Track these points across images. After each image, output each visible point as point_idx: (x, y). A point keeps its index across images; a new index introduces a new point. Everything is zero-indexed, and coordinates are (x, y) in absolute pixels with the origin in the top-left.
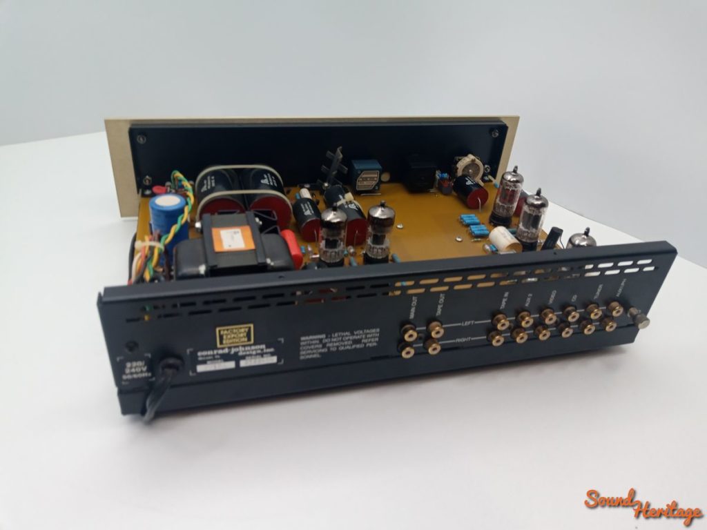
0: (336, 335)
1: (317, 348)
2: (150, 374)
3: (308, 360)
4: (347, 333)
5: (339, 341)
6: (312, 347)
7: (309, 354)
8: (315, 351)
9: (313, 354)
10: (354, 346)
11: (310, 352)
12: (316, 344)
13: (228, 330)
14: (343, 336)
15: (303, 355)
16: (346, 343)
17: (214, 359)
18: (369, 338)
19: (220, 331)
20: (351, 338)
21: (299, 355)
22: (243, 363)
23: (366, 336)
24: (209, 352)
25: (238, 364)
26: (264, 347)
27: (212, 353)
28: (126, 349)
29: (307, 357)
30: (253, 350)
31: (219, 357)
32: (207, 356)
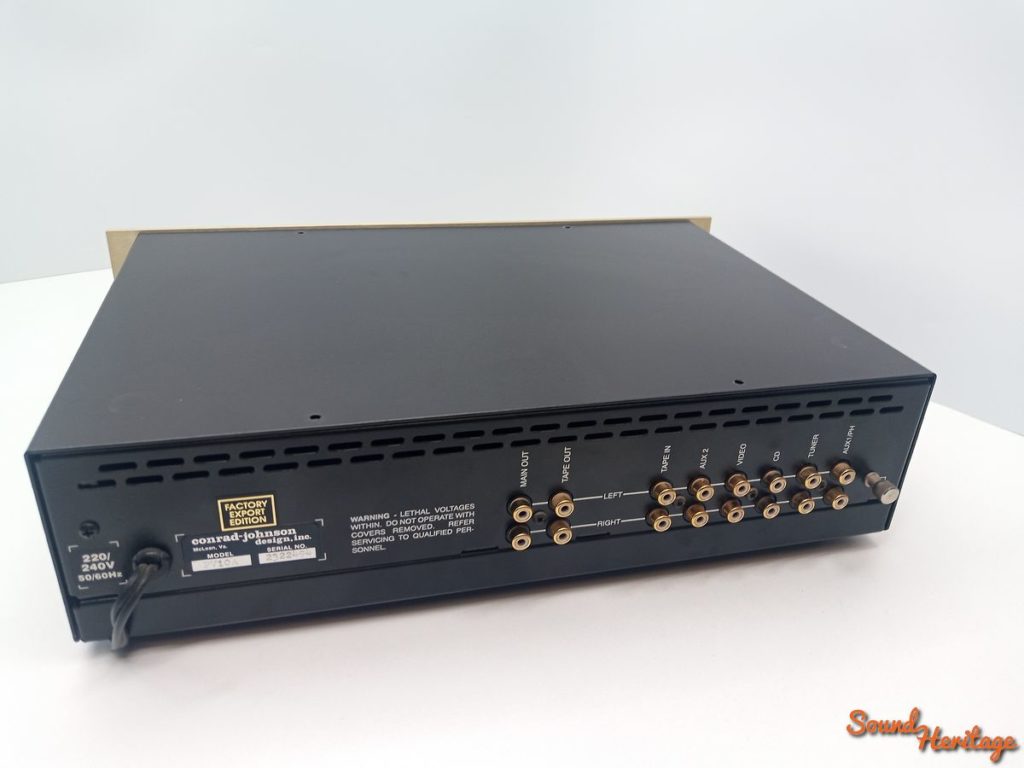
0: (406, 514)
1: (379, 536)
2: (120, 575)
3: (366, 554)
4: (424, 512)
5: (411, 525)
6: (370, 533)
7: (365, 545)
8: (375, 540)
9: (373, 545)
10: (436, 533)
11: (367, 541)
12: (377, 528)
13: (235, 503)
14: (418, 516)
15: (357, 547)
16: (423, 527)
17: (218, 550)
18: (459, 519)
19: (223, 504)
20: (430, 518)
21: (350, 547)
22: (263, 558)
23: (454, 516)
24: (209, 539)
25: (255, 559)
26: (294, 532)
27: (214, 541)
28: (80, 533)
29: (364, 549)
30: (277, 537)
31: (225, 547)
32: (206, 545)
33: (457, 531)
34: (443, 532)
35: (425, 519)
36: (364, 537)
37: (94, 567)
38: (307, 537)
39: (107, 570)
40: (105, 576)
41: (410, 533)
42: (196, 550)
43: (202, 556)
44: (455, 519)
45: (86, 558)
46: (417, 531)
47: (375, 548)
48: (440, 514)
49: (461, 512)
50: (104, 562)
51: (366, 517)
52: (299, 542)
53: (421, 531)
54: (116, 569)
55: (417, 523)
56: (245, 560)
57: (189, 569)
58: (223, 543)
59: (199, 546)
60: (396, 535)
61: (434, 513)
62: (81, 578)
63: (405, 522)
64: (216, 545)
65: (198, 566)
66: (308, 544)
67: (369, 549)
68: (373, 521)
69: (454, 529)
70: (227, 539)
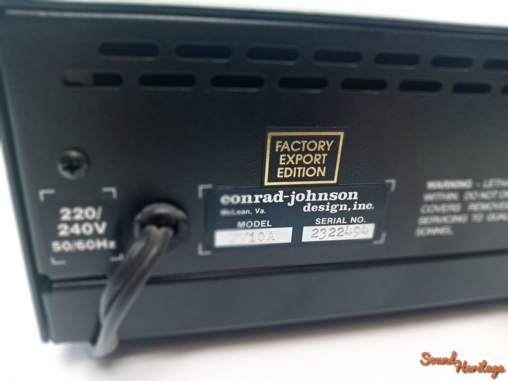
0: (491, 183)
1: (451, 213)
2: (112, 245)
5: (491, 200)
6: (443, 208)
7: (434, 225)
8: (445, 219)
9: (440, 225)
11: (436, 219)
12: (451, 202)
13: (290, 139)
15: (423, 226)
16: (502, 205)
17: (252, 216)
19: (274, 139)
21: (416, 226)
22: (309, 234)
24: (244, 197)
25: (297, 234)
26: (356, 198)
27: (250, 201)
28: (60, 167)
29: (430, 231)
30: (332, 203)
31: (262, 211)
32: (240, 206)
36: (434, 214)
37: (76, 230)
38: (368, 206)
39: (95, 236)
40: (91, 245)
41: (486, 213)
42: (224, 212)
43: (231, 224)
45: (66, 213)
46: (494, 211)
47: (441, 231)
50: (92, 222)
51: (445, 184)
52: (357, 213)
53: (498, 212)
54: (107, 236)
55: (497, 199)
56: (283, 235)
57: (209, 243)
58: (261, 205)
59: (230, 206)
60: (470, 214)
62: (56, 246)
63: (485, 196)
64: (252, 207)
65: (223, 238)
66: (368, 217)
68: (450, 190)
70: (268, 199)
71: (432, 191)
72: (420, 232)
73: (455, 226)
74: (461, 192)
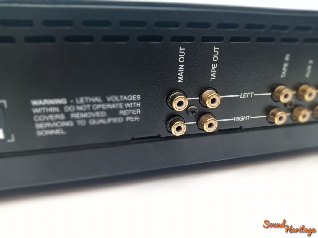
0: (82, 100)
1: (57, 120)
3: (49, 136)
4: (97, 99)
5: (87, 111)
6: (51, 117)
7: (49, 129)
8: (56, 124)
9: (55, 128)
10: (109, 120)
11: (48, 125)
12: (55, 113)
14: (92, 103)
15: (41, 130)
16: (97, 114)
18: (128, 108)
20: (103, 106)
23: (124, 106)
29: (47, 132)
33: (128, 119)
34: (115, 120)
35: (98, 107)
36: (46, 121)
41: (87, 119)
44: (124, 108)
46: (92, 118)
47: (57, 132)
48: (111, 102)
49: (129, 102)
51: (46, 102)
53: (96, 118)
55: (92, 110)
60: (74, 120)
61: (105, 102)
63: (80, 108)
67: (52, 132)
68: (52, 106)
69: (124, 117)
71: (37, 107)
72: (40, 133)
73: (65, 128)
74: (61, 107)
